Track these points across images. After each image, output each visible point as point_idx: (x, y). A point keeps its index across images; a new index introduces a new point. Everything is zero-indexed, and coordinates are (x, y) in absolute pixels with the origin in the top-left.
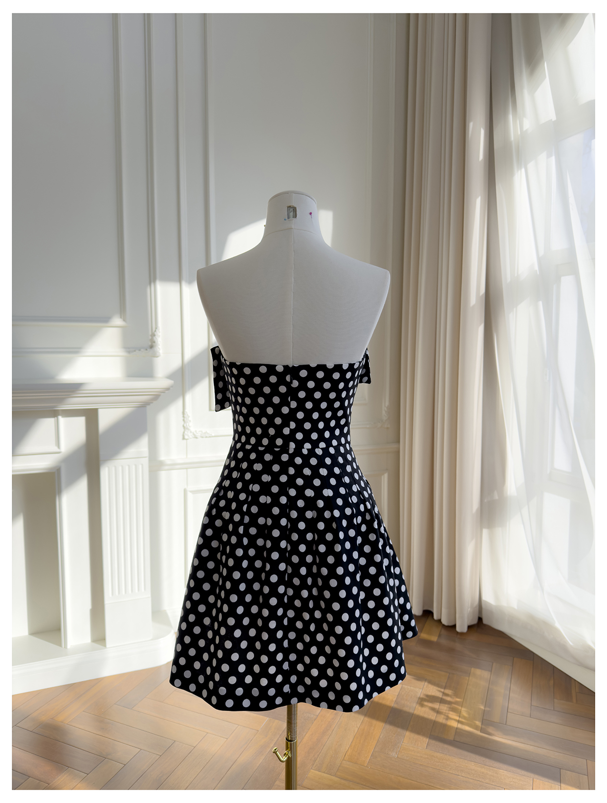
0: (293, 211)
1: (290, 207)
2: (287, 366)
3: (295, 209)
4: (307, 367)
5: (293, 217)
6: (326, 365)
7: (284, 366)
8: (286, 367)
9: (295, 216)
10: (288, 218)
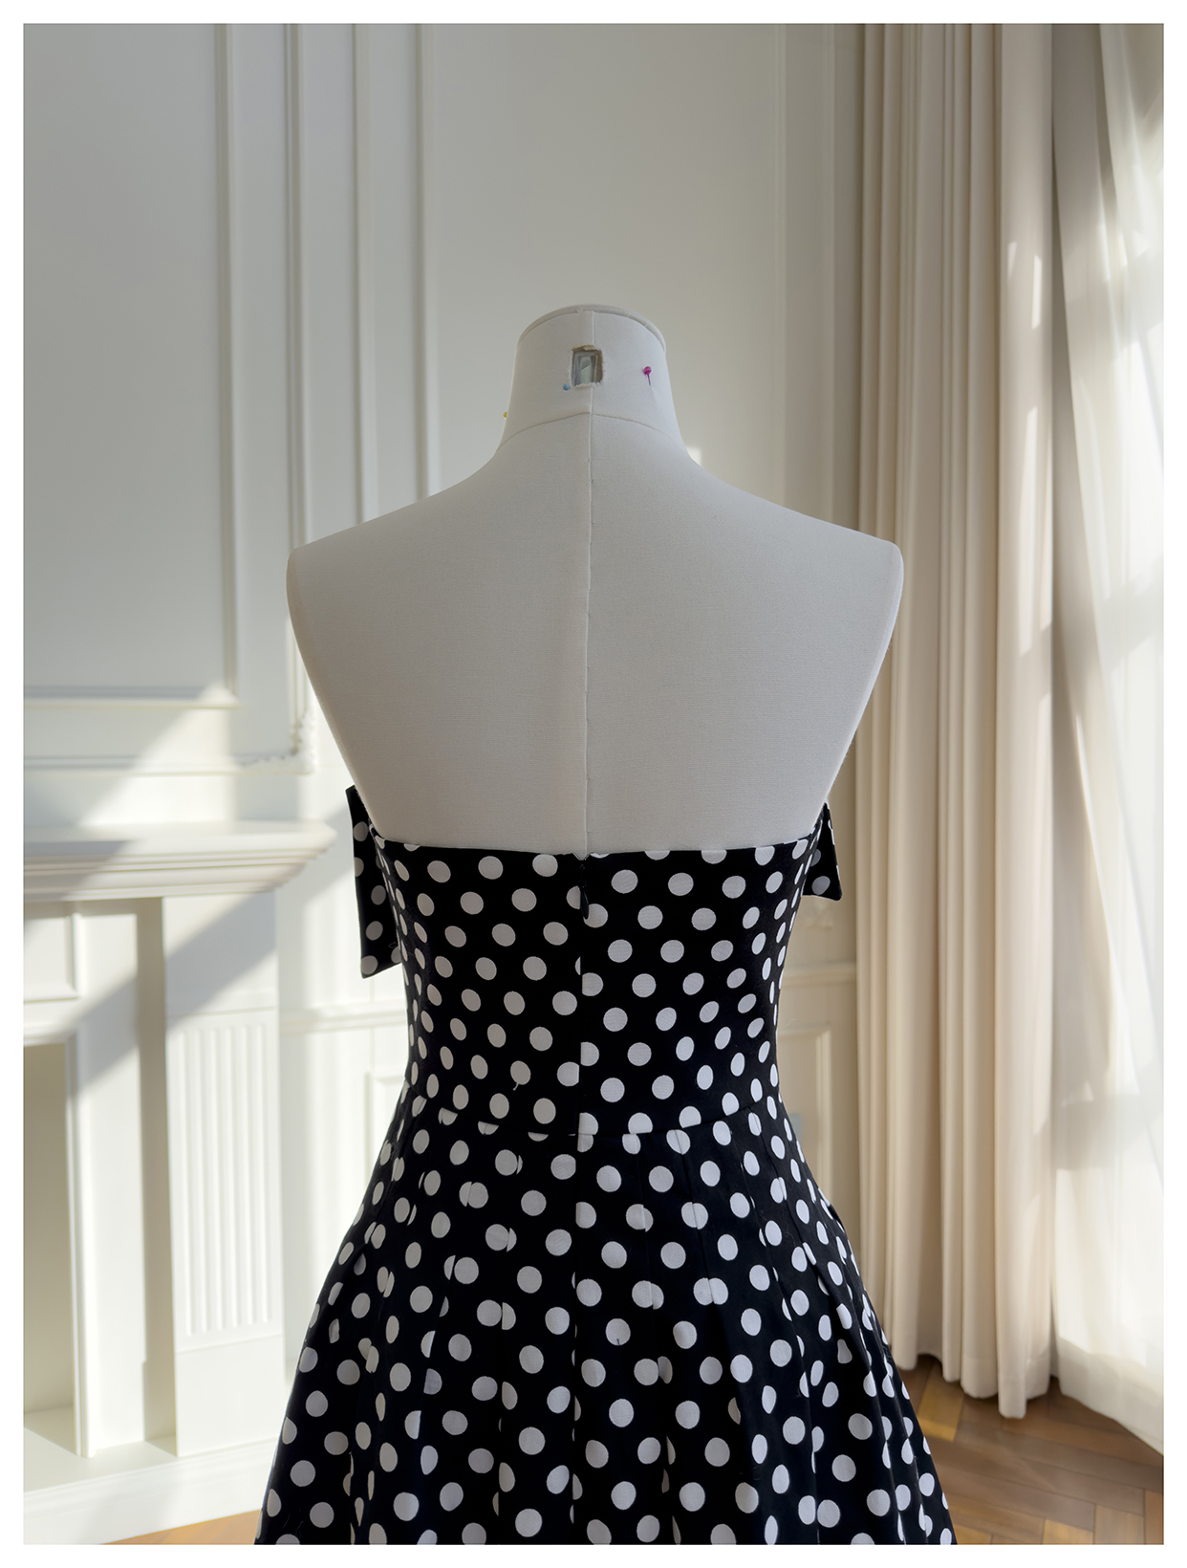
0: (590, 361)
1: (581, 350)
2: (571, 857)
3: (596, 358)
4: (635, 861)
5: (592, 381)
6: (698, 853)
7: (559, 857)
8: (566, 861)
9: (598, 376)
10: (577, 381)
